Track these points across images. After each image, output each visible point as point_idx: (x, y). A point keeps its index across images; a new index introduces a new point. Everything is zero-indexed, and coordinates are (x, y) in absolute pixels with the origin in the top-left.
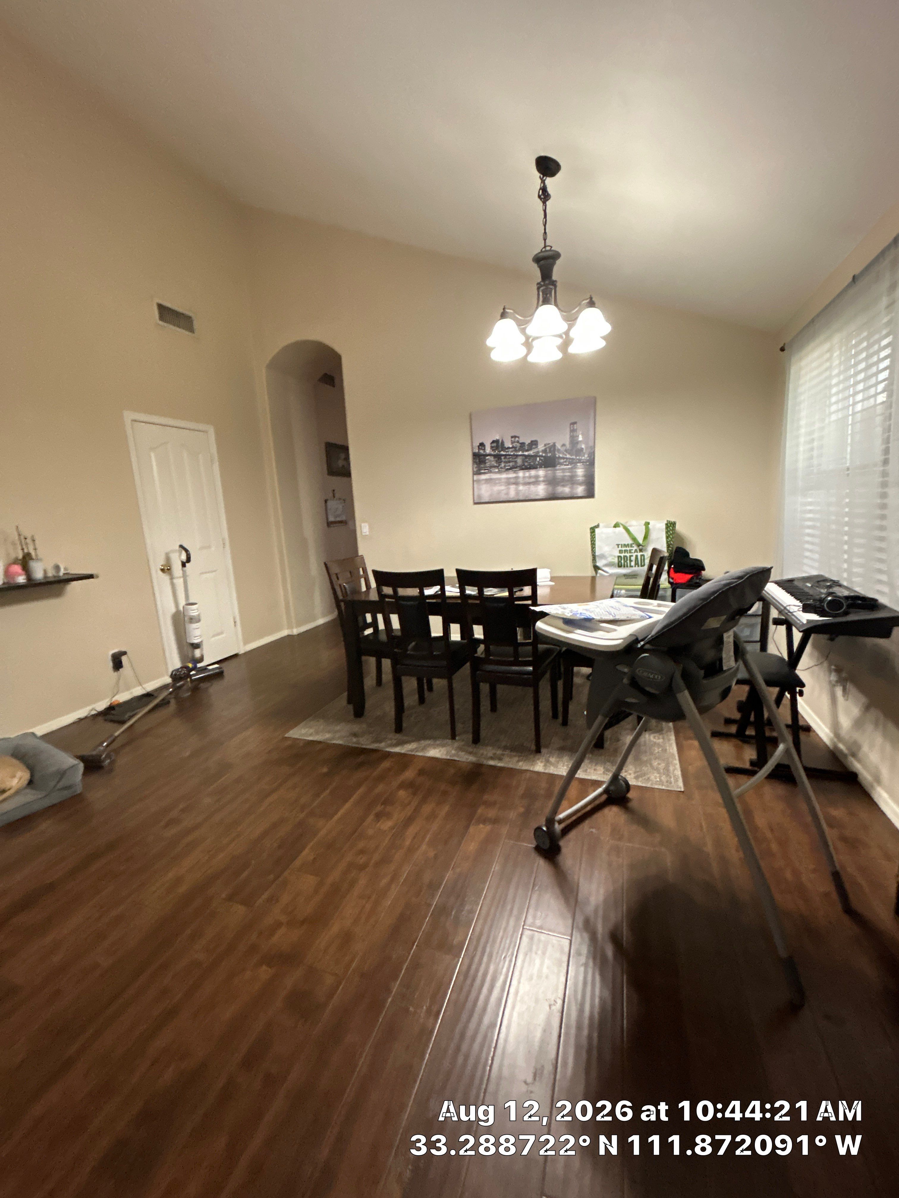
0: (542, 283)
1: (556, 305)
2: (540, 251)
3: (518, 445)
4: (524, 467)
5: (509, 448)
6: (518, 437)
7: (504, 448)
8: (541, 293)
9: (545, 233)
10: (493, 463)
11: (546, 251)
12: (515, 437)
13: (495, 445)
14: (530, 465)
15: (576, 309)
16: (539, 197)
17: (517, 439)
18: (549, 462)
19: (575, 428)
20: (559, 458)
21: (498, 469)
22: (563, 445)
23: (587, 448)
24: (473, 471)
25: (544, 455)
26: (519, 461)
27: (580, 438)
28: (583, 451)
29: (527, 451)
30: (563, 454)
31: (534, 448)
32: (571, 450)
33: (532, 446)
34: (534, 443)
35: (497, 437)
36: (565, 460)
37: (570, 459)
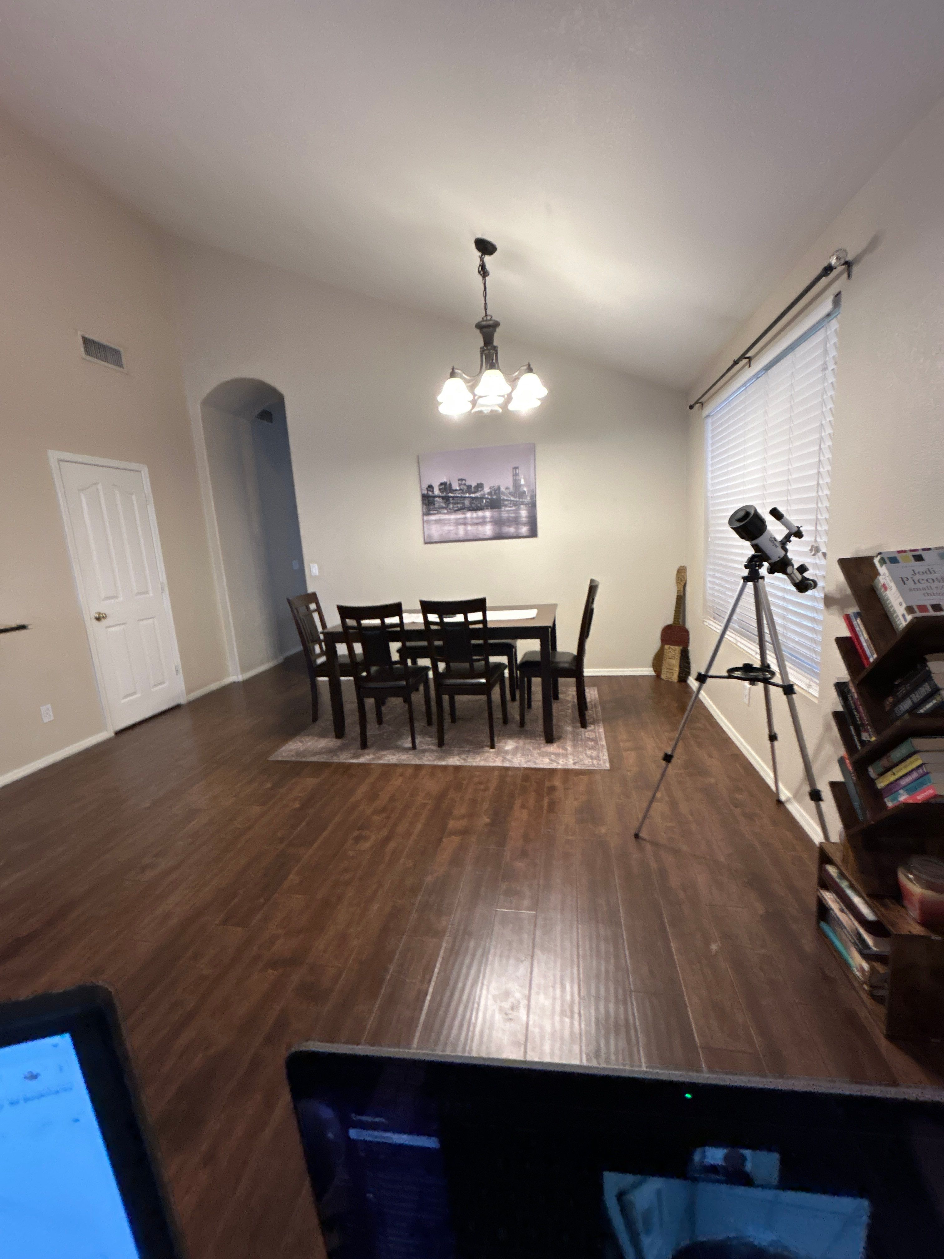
0: (485, 348)
1: (499, 368)
2: (481, 320)
3: (465, 487)
4: (471, 509)
5: (456, 490)
6: (465, 480)
7: (452, 490)
8: (484, 357)
9: (486, 303)
10: (441, 504)
11: (487, 320)
12: (462, 480)
13: (443, 487)
14: (477, 506)
15: (517, 373)
16: (479, 272)
17: (464, 482)
18: (495, 504)
19: (517, 472)
20: (504, 500)
21: (447, 510)
22: (507, 488)
23: (528, 491)
24: (423, 511)
25: (489, 497)
26: (467, 502)
27: (523, 482)
28: (525, 493)
29: (474, 493)
30: (507, 496)
31: (481, 491)
32: (515, 493)
33: (478, 490)
34: (480, 486)
35: (445, 480)
36: (509, 502)
37: (513, 501)
